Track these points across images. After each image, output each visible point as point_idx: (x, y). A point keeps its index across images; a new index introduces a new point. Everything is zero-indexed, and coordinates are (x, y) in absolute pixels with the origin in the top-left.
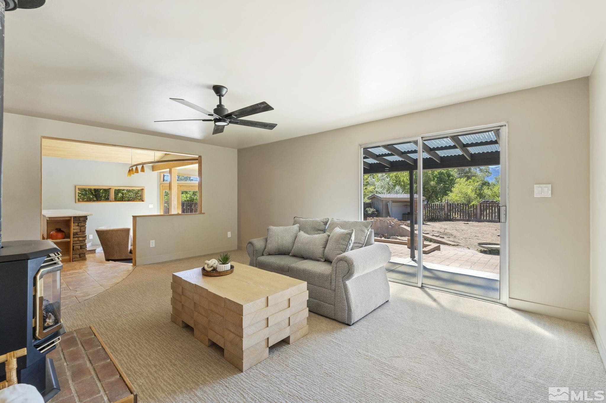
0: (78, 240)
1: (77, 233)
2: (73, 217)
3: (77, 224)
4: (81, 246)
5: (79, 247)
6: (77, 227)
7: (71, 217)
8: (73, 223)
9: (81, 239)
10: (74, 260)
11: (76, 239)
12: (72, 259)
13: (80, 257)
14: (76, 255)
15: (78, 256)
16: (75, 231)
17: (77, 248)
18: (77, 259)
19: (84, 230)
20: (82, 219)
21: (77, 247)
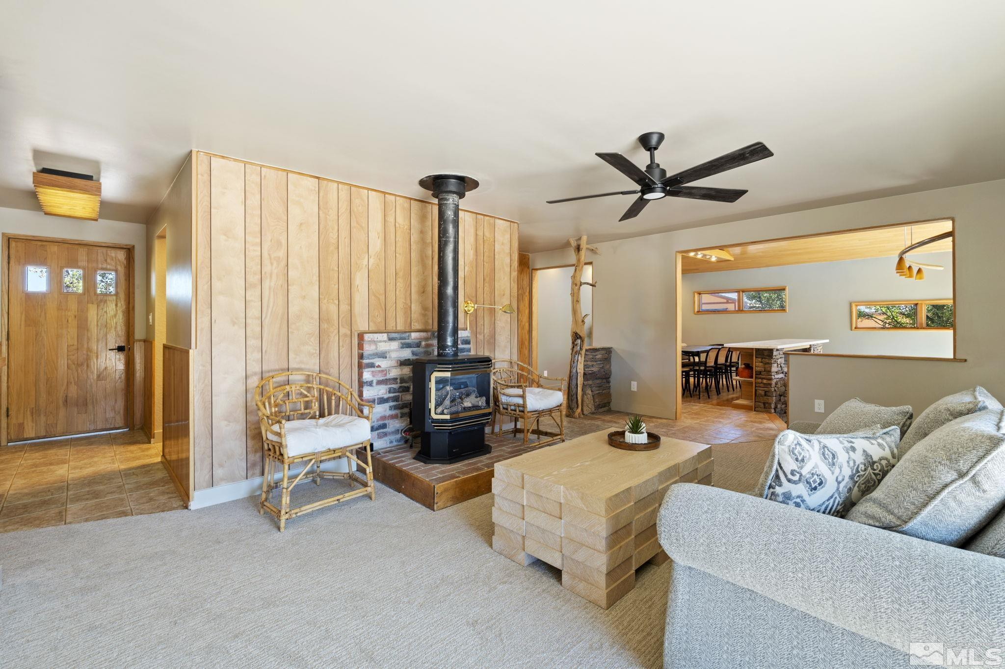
0: (762, 383)
1: (760, 372)
2: (756, 349)
3: (760, 360)
4: (766, 392)
5: (763, 393)
6: (761, 364)
7: (753, 349)
8: (756, 357)
9: (765, 381)
10: (757, 409)
11: (760, 381)
12: (755, 408)
13: (765, 408)
14: (760, 404)
15: (762, 405)
16: (758, 369)
17: (761, 394)
18: (760, 409)
19: (769, 369)
20: (766, 353)
21: (760, 391)
